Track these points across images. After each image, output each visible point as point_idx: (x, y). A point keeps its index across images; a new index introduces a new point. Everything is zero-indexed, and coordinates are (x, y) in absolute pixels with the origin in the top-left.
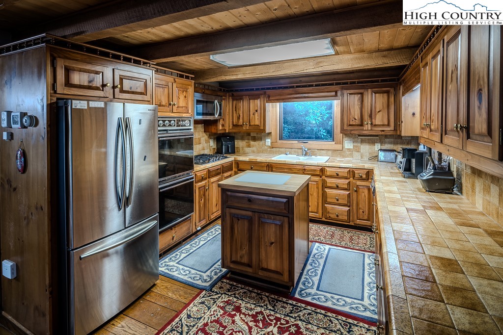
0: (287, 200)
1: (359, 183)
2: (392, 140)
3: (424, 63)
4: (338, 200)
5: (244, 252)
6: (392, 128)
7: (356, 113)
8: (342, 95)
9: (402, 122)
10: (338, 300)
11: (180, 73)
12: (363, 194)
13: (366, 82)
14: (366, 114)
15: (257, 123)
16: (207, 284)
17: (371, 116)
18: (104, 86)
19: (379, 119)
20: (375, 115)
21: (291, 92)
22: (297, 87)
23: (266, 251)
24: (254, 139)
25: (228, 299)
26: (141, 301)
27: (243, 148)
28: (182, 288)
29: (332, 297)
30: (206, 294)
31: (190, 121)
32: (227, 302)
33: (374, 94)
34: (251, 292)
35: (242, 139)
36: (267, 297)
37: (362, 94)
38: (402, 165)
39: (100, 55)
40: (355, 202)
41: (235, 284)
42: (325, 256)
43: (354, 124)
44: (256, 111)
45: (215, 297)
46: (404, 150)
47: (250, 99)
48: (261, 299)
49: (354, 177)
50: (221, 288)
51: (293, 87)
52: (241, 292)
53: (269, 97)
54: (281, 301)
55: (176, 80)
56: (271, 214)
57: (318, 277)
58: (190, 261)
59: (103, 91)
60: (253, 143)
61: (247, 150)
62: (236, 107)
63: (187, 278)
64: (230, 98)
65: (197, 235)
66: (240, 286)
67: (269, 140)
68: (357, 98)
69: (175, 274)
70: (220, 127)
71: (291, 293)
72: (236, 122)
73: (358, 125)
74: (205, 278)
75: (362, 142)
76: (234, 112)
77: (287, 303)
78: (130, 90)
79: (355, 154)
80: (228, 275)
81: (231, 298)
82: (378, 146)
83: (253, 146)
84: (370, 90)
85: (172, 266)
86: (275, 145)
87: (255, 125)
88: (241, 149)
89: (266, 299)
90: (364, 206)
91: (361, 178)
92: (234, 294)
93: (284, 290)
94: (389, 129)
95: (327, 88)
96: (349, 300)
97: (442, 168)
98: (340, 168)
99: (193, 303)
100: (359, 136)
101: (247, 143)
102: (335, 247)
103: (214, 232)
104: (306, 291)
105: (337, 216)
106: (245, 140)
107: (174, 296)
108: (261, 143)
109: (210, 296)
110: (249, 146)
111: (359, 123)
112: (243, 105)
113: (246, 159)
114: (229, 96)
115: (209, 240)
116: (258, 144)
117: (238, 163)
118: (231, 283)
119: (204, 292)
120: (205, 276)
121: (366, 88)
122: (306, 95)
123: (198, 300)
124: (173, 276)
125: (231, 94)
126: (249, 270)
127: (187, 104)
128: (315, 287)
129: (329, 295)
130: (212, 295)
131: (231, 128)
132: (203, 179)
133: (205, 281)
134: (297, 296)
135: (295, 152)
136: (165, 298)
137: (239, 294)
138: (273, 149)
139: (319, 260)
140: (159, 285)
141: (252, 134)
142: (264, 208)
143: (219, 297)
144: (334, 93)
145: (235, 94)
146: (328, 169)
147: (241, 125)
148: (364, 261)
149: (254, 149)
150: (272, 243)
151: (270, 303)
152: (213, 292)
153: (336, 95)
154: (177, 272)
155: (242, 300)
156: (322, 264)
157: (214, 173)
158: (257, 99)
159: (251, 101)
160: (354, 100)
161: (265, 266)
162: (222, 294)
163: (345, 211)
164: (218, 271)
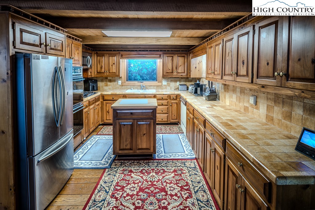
0: (152, 110)
1: (173, 101)
2: (184, 80)
3: (210, 46)
4: (162, 111)
5: (128, 142)
6: (186, 74)
7: (170, 66)
8: (164, 56)
9: (191, 71)
10: (175, 155)
11: (76, 37)
12: (174, 107)
13: (175, 51)
14: (175, 67)
15: (114, 71)
16: (107, 165)
17: (176, 68)
18: (41, 44)
19: (180, 70)
20: (179, 67)
21: (135, 54)
22: (139, 51)
23: (141, 139)
24: (110, 81)
25: (123, 169)
26: (68, 185)
27: (102, 87)
28: (91, 172)
29: (172, 154)
30: (109, 170)
31: (80, 69)
32: (123, 170)
33: (178, 57)
34: (133, 162)
35: (102, 81)
36: (143, 162)
37: (172, 57)
38: (193, 91)
39: (39, 22)
40: (170, 111)
41: (123, 161)
42: (162, 139)
43: (169, 72)
44: (114, 64)
45: (115, 170)
46: (195, 84)
47: (109, 56)
48: (141, 164)
49: (170, 98)
50: (116, 165)
51: (137, 51)
52: (128, 164)
53: (122, 56)
54: (150, 162)
55: (73, 42)
56: (144, 119)
57: (163, 148)
58: (88, 157)
59: (41, 47)
60: (110, 83)
61: (106, 88)
62: (99, 61)
63: (92, 166)
64: (95, 55)
65: (83, 143)
66: (126, 161)
67: (120, 81)
68: (170, 58)
69: (82, 166)
70: (90, 74)
71: (153, 158)
72: (99, 71)
73: (171, 73)
74: (104, 163)
75: (171, 81)
76: (98, 64)
77: (154, 162)
78: (55, 48)
79: (168, 87)
80: (116, 159)
81: (124, 168)
82: (178, 83)
83: (110, 85)
84: (176, 55)
85: (76, 163)
86: (124, 84)
87: (113, 72)
88: (101, 88)
89: (143, 163)
90: (175, 112)
91: (174, 99)
92: (125, 166)
93: (150, 157)
94: (184, 75)
95: (155, 53)
96: (180, 154)
97: (213, 90)
98: (163, 94)
99: (103, 176)
100: (170, 78)
101: (105, 84)
102: (164, 134)
103: (94, 140)
104: (160, 155)
105: (162, 119)
106: (104, 81)
107: (89, 176)
108: (115, 83)
109: (111, 170)
110: (107, 85)
111: (171, 72)
112: (104, 60)
113: (109, 93)
114: (94, 54)
115: (94, 144)
116: (113, 84)
117: (103, 96)
118: (120, 161)
119: (107, 169)
120: (102, 162)
121: (174, 54)
122: (144, 56)
123: (105, 174)
124: (81, 167)
125: (95, 52)
126: (131, 151)
127: (79, 58)
128: (163, 152)
129: (171, 154)
130: (113, 170)
131: (96, 74)
132: (87, 107)
133: (104, 164)
134: (157, 158)
135: (136, 88)
136: (83, 179)
137: (127, 165)
138: (122, 87)
139: (160, 141)
140: (74, 174)
141: (109, 78)
142: (140, 117)
143: (118, 169)
144: (159, 56)
145: (98, 52)
146: (158, 96)
147: (103, 73)
148: (179, 137)
149: (110, 87)
150: (144, 134)
151: (146, 164)
152: (112, 168)
153: (160, 57)
154: (83, 165)
155: (131, 167)
156: (162, 142)
157: (92, 103)
158: (114, 56)
159: (110, 57)
160: (168, 60)
161: (140, 147)
162: (118, 168)
163: (166, 116)
164: (109, 158)
